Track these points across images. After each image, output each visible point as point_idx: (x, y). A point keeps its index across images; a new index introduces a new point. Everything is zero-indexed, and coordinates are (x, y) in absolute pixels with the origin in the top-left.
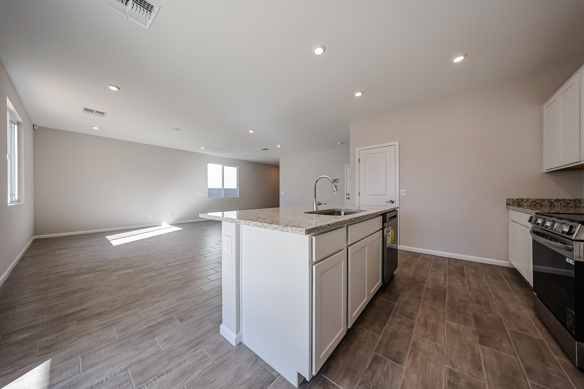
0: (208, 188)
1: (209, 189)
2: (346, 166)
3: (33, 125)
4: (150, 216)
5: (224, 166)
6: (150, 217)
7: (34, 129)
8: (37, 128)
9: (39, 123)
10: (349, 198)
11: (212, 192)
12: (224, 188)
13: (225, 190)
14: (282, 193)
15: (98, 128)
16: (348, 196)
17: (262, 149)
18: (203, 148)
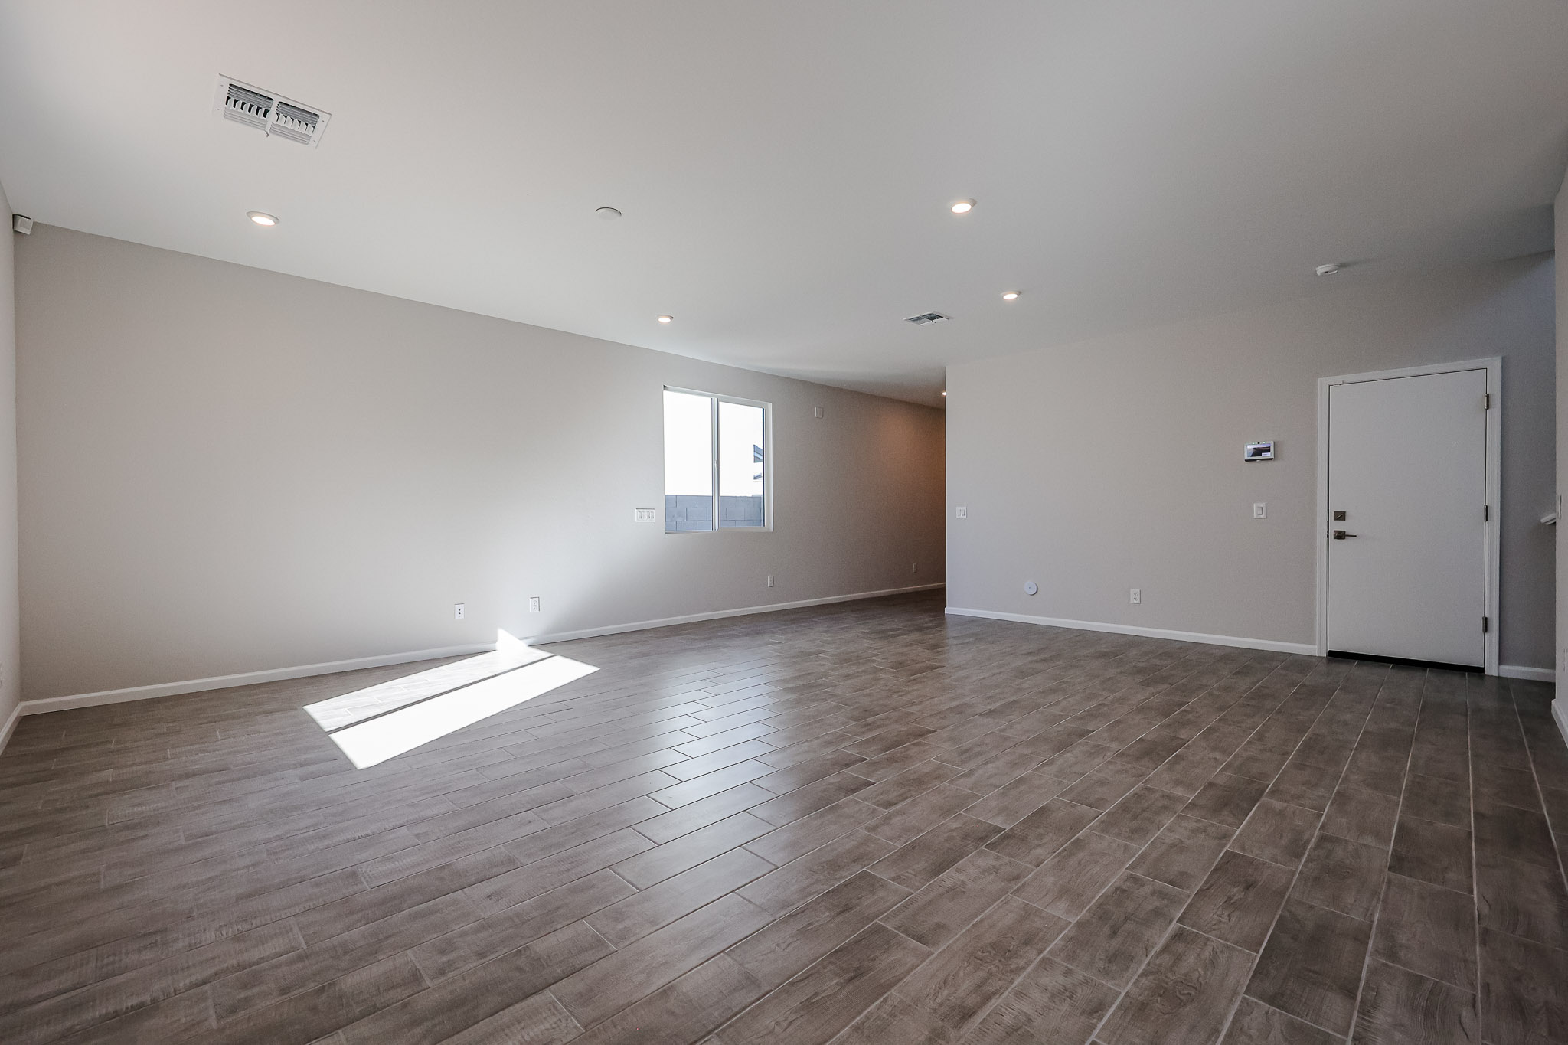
0: (666, 494)
1: (668, 498)
2: (1322, 382)
3: (14, 216)
4: (457, 611)
5: (720, 403)
6: (457, 616)
7: (16, 232)
8: (27, 232)
9: (38, 211)
10: (1341, 535)
11: (679, 511)
12: (721, 494)
13: (724, 500)
14: (956, 512)
15: (272, 223)
16: (1340, 526)
17: (914, 320)
18: (665, 320)
